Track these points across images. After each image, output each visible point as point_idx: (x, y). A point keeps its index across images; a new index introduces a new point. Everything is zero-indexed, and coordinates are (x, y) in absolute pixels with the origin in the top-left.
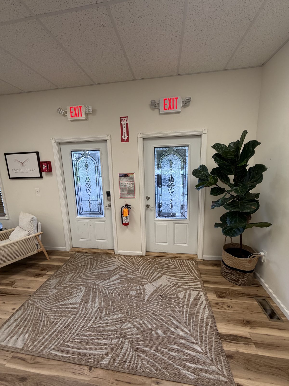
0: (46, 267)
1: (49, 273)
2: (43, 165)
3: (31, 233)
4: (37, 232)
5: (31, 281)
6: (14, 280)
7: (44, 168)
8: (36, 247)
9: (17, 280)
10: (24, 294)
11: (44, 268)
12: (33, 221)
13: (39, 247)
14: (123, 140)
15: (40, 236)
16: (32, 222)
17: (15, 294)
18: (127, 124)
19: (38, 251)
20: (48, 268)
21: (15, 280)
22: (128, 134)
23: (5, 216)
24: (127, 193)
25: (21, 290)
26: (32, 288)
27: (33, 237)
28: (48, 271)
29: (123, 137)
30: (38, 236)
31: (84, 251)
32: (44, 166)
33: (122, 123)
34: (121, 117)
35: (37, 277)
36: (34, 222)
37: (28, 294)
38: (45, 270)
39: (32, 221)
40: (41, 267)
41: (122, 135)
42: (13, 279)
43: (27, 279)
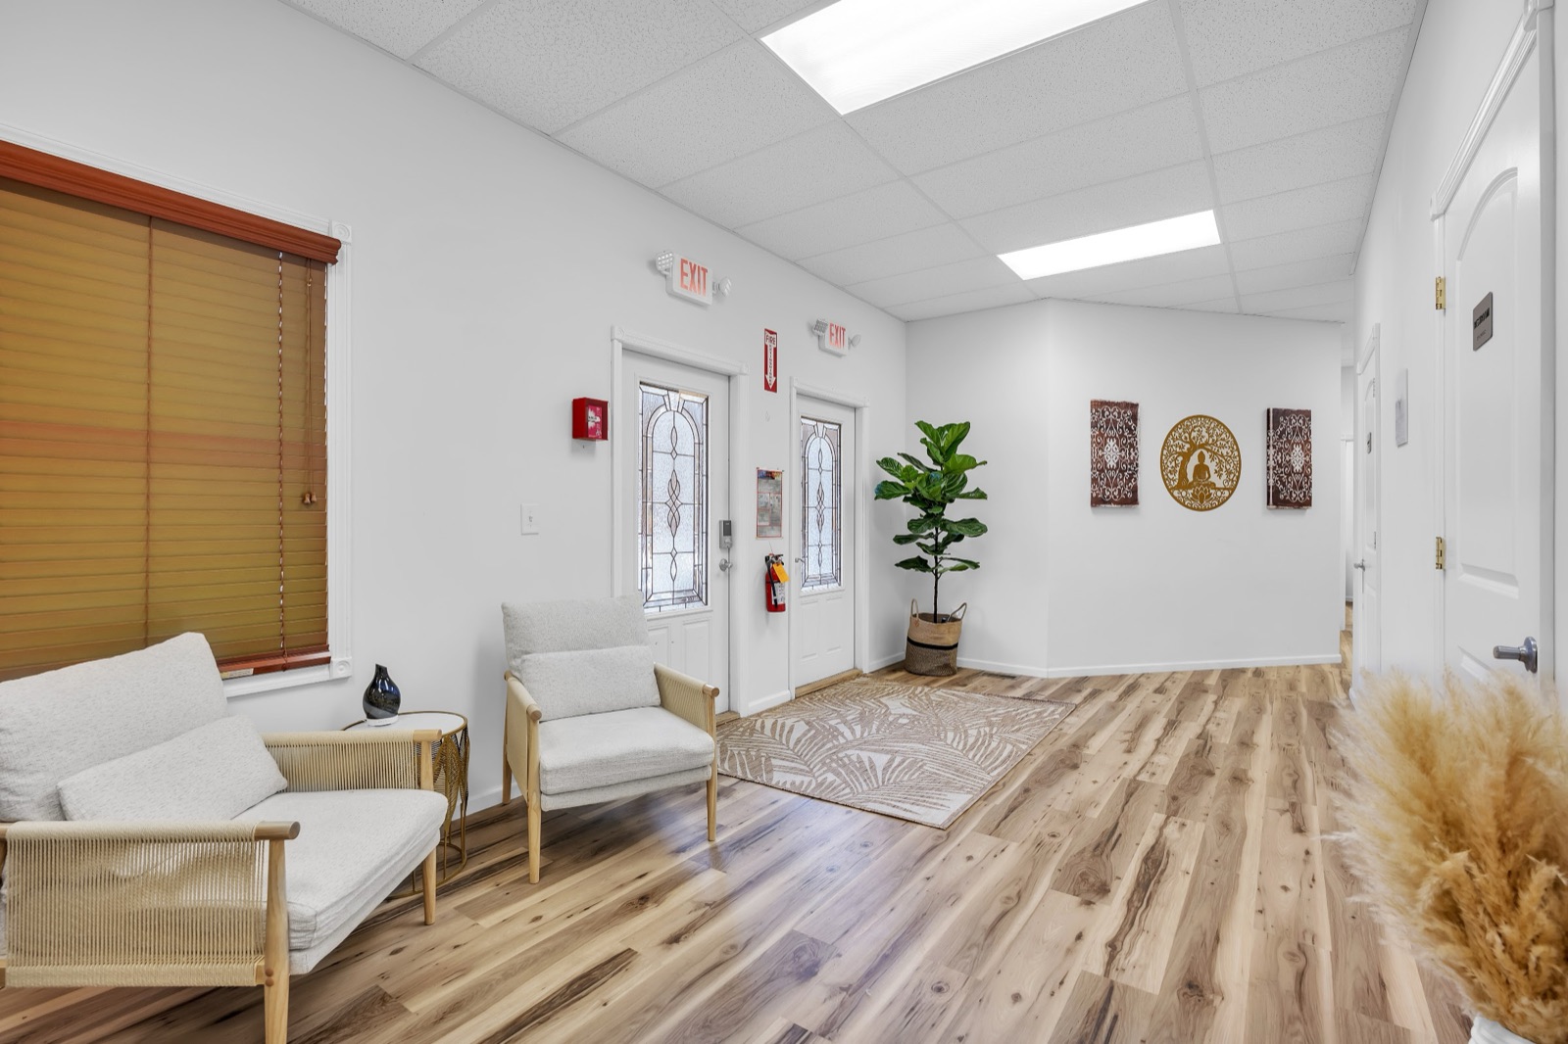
2: (591, 414)
7: (591, 424)
14: (767, 387)
18: (775, 349)
22: (775, 375)
24: (768, 524)
29: (768, 377)
32: (591, 418)
33: (768, 343)
34: (766, 330)
41: (766, 373)
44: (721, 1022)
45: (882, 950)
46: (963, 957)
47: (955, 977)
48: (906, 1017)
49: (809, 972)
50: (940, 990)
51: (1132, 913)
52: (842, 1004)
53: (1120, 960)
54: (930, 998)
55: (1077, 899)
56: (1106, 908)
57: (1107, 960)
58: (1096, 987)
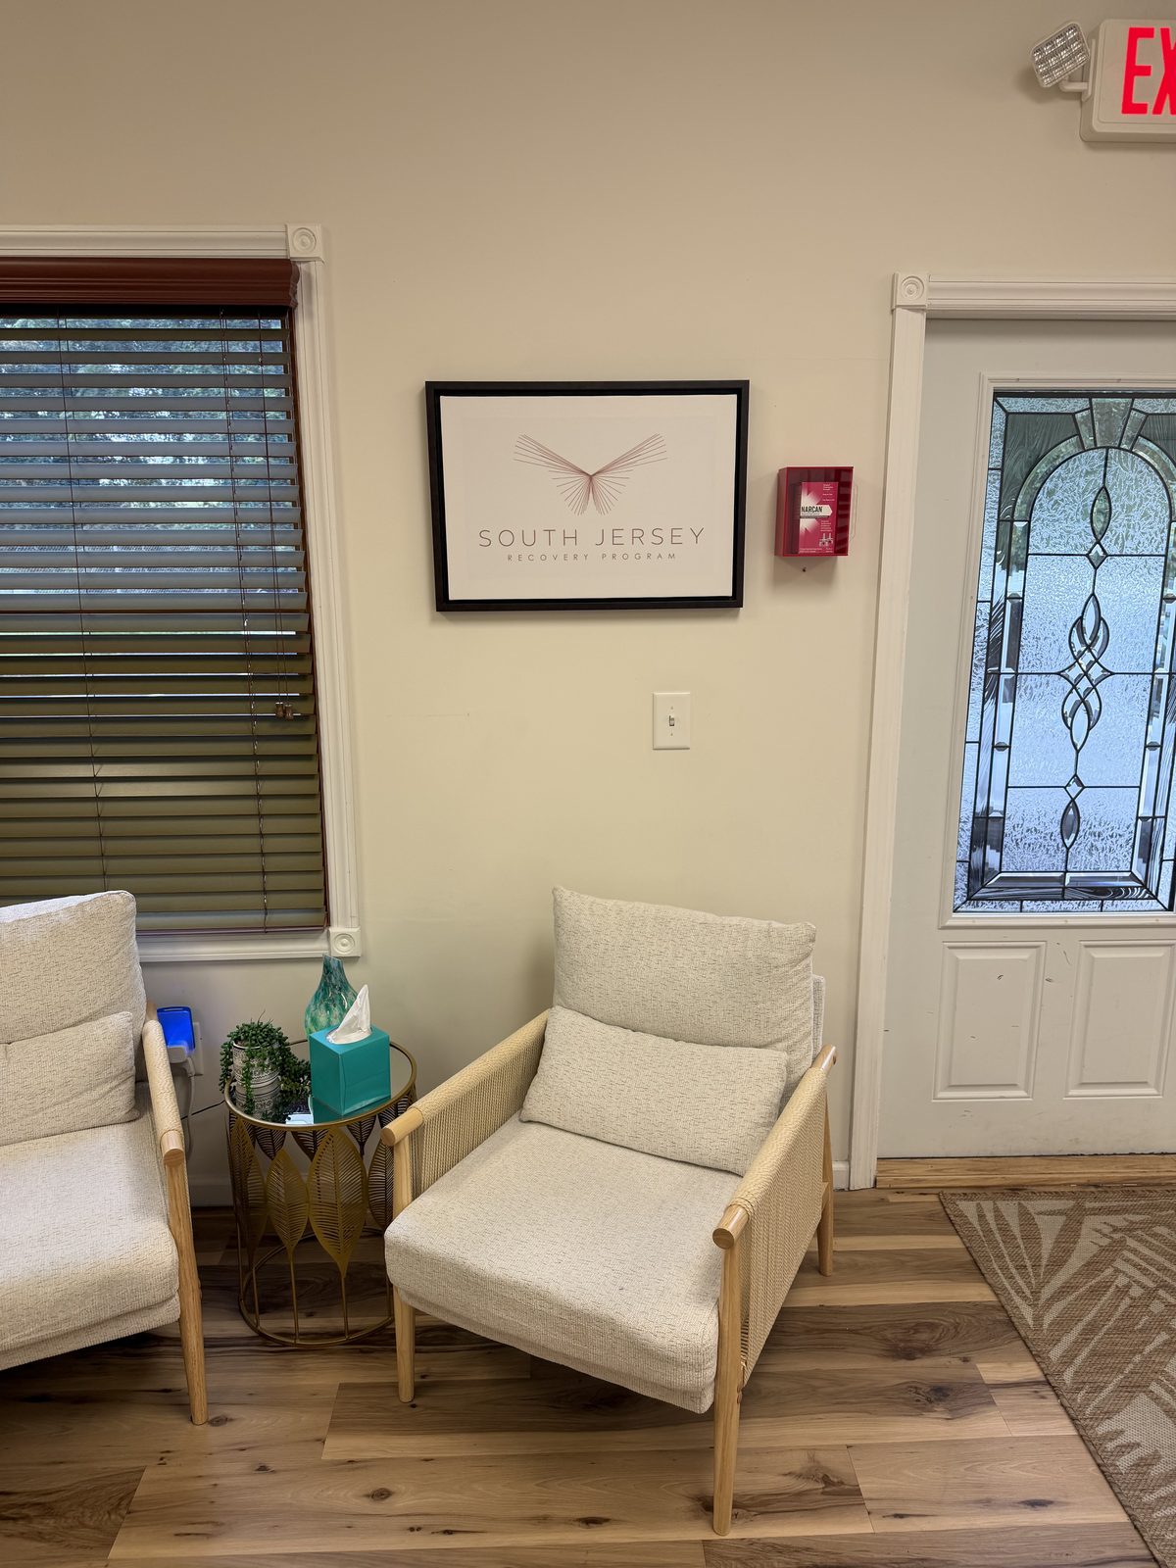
7: (806, 524)
23: (330, 931)
31: (996, 1179)
32: (810, 509)
40: (855, 1332)
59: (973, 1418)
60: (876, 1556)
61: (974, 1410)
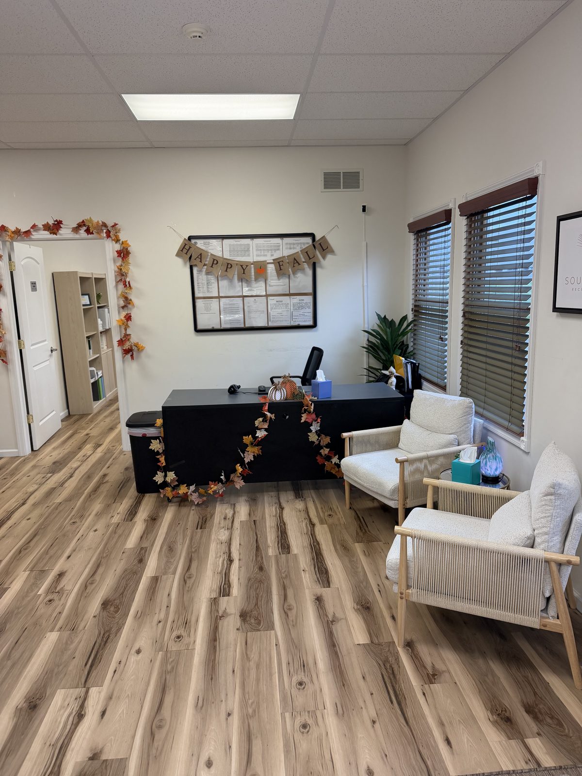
0: (550, 709)
1: (536, 745)
3: (538, 540)
4: (559, 546)
5: (470, 720)
6: (444, 668)
8: (542, 605)
9: (447, 675)
10: (421, 749)
11: (541, 706)
12: (553, 497)
13: (552, 612)
15: (567, 571)
16: (549, 497)
17: (411, 721)
19: (545, 626)
20: (552, 718)
21: (444, 672)
23: (522, 438)
25: (429, 727)
26: (453, 754)
27: (538, 560)
28: (539, 734)
30: (560, 565)
35: (495, 723)
36: (558, 502)
37: (429, 763)
38: (536, 718)
39: (551, 494)
40: (535, 694)
42: (444, 662)
43: (468, 700)
44: (257, 585)
45: (219, 642)
46: (174, 660)
47: (174, 647)
48: (187, 619)
49: (244, 616)
50: (178, 637)
51: (58, 762)
52: (218, 611)
53: (76, 706)
54: (181, 632)
55: (104, 757)
56: (78, 760)
57: (86, 701)
58: (95, 679)
59: (495, 729)
60: (402, 685)
61: (501, 731)
